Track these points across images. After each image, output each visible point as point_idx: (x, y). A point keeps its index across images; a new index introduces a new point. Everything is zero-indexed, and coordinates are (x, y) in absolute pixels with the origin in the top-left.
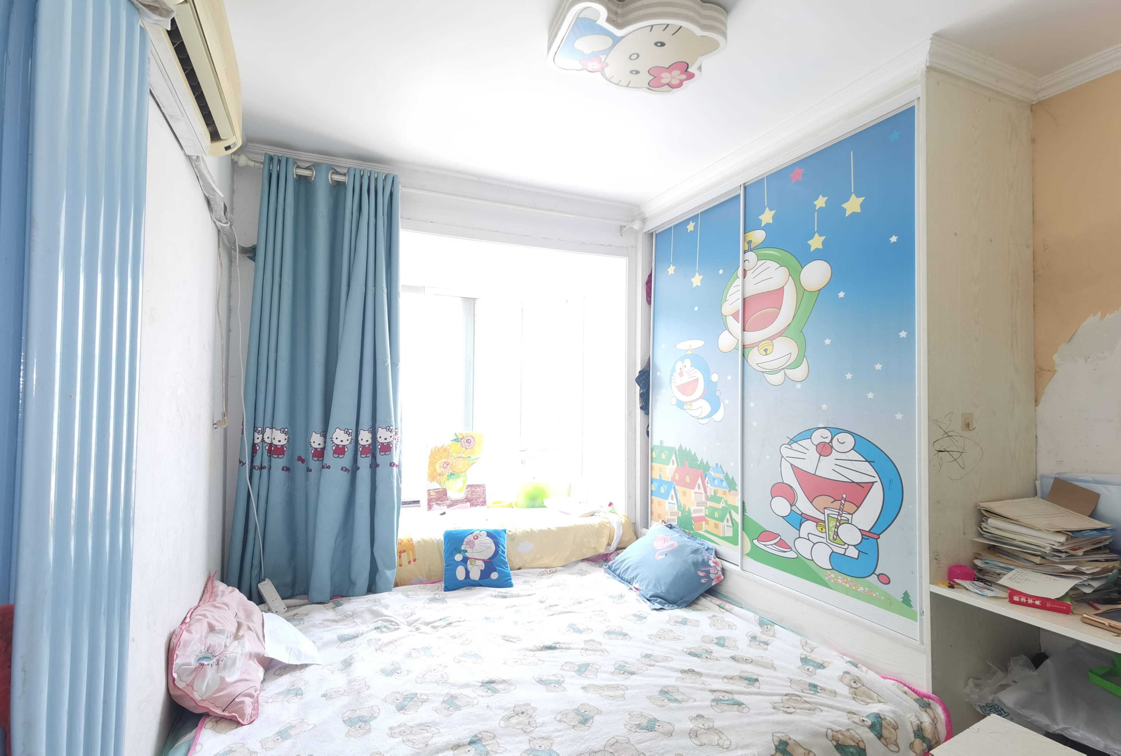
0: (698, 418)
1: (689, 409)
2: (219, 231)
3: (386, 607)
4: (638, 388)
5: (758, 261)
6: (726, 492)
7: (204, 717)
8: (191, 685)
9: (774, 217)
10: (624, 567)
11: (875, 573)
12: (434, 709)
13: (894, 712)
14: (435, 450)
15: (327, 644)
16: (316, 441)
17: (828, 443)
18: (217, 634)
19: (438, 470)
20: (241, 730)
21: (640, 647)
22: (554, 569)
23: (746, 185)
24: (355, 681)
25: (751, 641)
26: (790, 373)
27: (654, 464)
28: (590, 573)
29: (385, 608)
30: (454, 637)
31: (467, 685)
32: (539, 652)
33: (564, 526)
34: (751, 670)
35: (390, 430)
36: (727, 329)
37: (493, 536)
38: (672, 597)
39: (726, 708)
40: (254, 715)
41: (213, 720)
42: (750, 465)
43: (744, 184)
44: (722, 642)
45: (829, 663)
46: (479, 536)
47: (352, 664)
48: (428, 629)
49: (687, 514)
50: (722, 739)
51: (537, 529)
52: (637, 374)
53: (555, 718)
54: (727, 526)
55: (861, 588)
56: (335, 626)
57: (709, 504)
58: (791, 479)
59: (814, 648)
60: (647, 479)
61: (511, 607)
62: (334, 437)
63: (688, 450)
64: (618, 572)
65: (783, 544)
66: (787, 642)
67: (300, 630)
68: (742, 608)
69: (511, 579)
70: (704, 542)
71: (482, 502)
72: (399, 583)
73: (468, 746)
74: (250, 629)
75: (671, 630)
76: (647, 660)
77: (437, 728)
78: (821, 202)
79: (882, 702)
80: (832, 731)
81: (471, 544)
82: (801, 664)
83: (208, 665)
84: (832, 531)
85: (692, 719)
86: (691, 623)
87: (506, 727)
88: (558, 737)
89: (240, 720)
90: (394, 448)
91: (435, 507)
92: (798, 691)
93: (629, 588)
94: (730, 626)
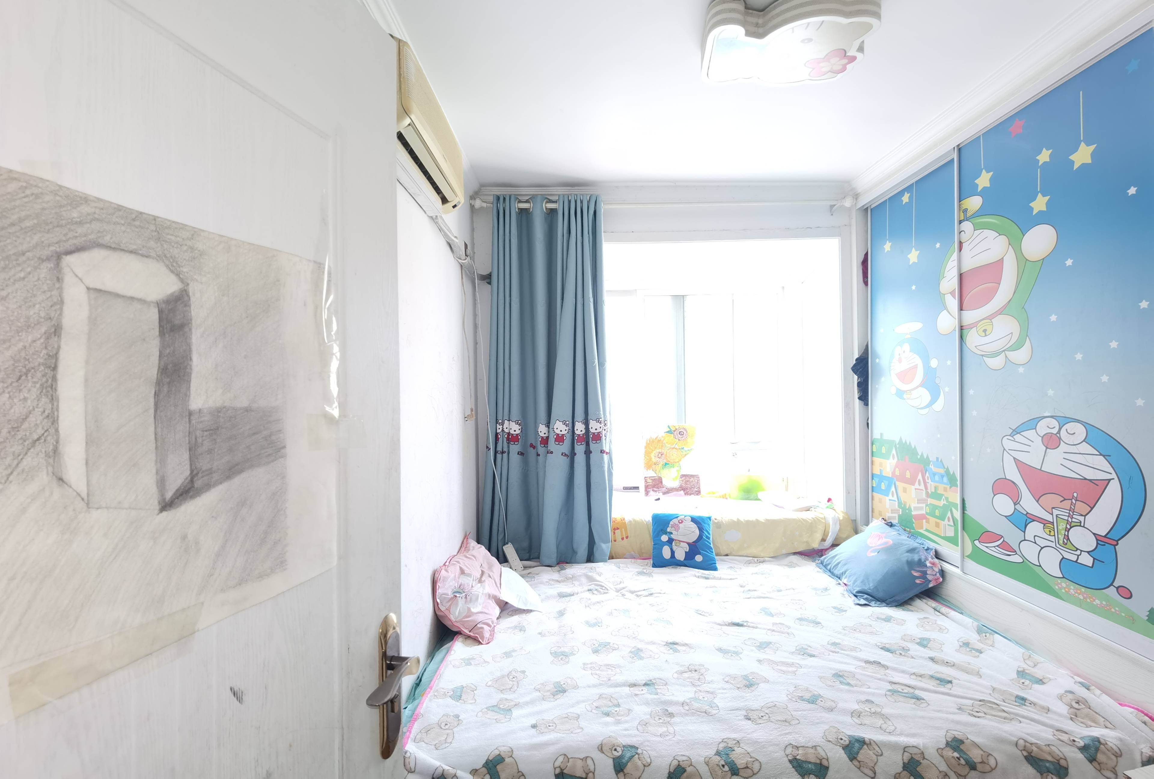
0: (918, 408)
1: (908, 399)
2: (461, 266)
3: (600, 574)
4: (856, 377)
5: (974, 230)
6: (946, 488)
7: (458, 635)
8: (448, 609)
9: (991, 180)
10: (834, 563)
11: (1114, 584)
12: (621, 656)
13: (1121, 740)
14: (650, 441)
15: (548, 598)
16: (542, 430)
17: (1056, 434)
18: (466, 577)
19: (654, 460)
20: (481, 646)
21: (830, 636)
22: (762, 559)
23: (960, 147)
24: (564, 626)
25: (961, 646)
26: (1011, 355)
27: (875, 459)
28: (800, 566)
29: (598, 575)
30: (652, 605)
31: (653, 643)
32: (726, 627)
33: (774, 519)
34: (947, 672)
35: (600, 422)
36: (945, 309)
37: (698, 522)
38: (880, 595)
39: (902, 699)
40: (490, 639)
41: (464, 637)
42: (970, 459)
43: (958, 145)
44: (925, 643)
45: (1050, 680)
46: (684, 521)
47: (564, 614)
48: (632, 596)
49: (907, 511)
50: (886, 724)
51: (744, 520)
52: (854, 362)
53: (723, 679)
54: (948, 525)
55: (1097, 601)
56: (557, 585)
57: (930, 501)
58: (1014, 475)
59: (1038, 663)
60: (868, 474)
61: (711, 587)
62: (555, 427)
63: (908, 443)
64: (829, 567)
65: (1006, 546)
66: (1007, 653)
67: (531, 585)
68: (962, 613)
69: (716, 563)
70: (924, 542)
71: (696, 491)
72: (614, 556)
73: (643, 687)
74: (490, 576)
75: (870, 625)
76: (833, 647)
77: (621, 669)
78: (1044, 157)
79: (1109, 728)
80: (1025, 741)
81: (676, 527)
82: (1016, 677)
83: (460, 597)
84: (1062, 535)
85: (859, 702)
86: (895, 622)
87: (678, 678)
88: (722, 693)
89: (481, 641)
90: (604, 438)
91: (652, 493)
92: (1000, 701)
93: (838, 583)
94: (941, 630)
